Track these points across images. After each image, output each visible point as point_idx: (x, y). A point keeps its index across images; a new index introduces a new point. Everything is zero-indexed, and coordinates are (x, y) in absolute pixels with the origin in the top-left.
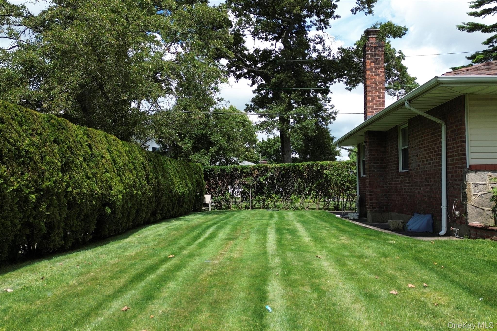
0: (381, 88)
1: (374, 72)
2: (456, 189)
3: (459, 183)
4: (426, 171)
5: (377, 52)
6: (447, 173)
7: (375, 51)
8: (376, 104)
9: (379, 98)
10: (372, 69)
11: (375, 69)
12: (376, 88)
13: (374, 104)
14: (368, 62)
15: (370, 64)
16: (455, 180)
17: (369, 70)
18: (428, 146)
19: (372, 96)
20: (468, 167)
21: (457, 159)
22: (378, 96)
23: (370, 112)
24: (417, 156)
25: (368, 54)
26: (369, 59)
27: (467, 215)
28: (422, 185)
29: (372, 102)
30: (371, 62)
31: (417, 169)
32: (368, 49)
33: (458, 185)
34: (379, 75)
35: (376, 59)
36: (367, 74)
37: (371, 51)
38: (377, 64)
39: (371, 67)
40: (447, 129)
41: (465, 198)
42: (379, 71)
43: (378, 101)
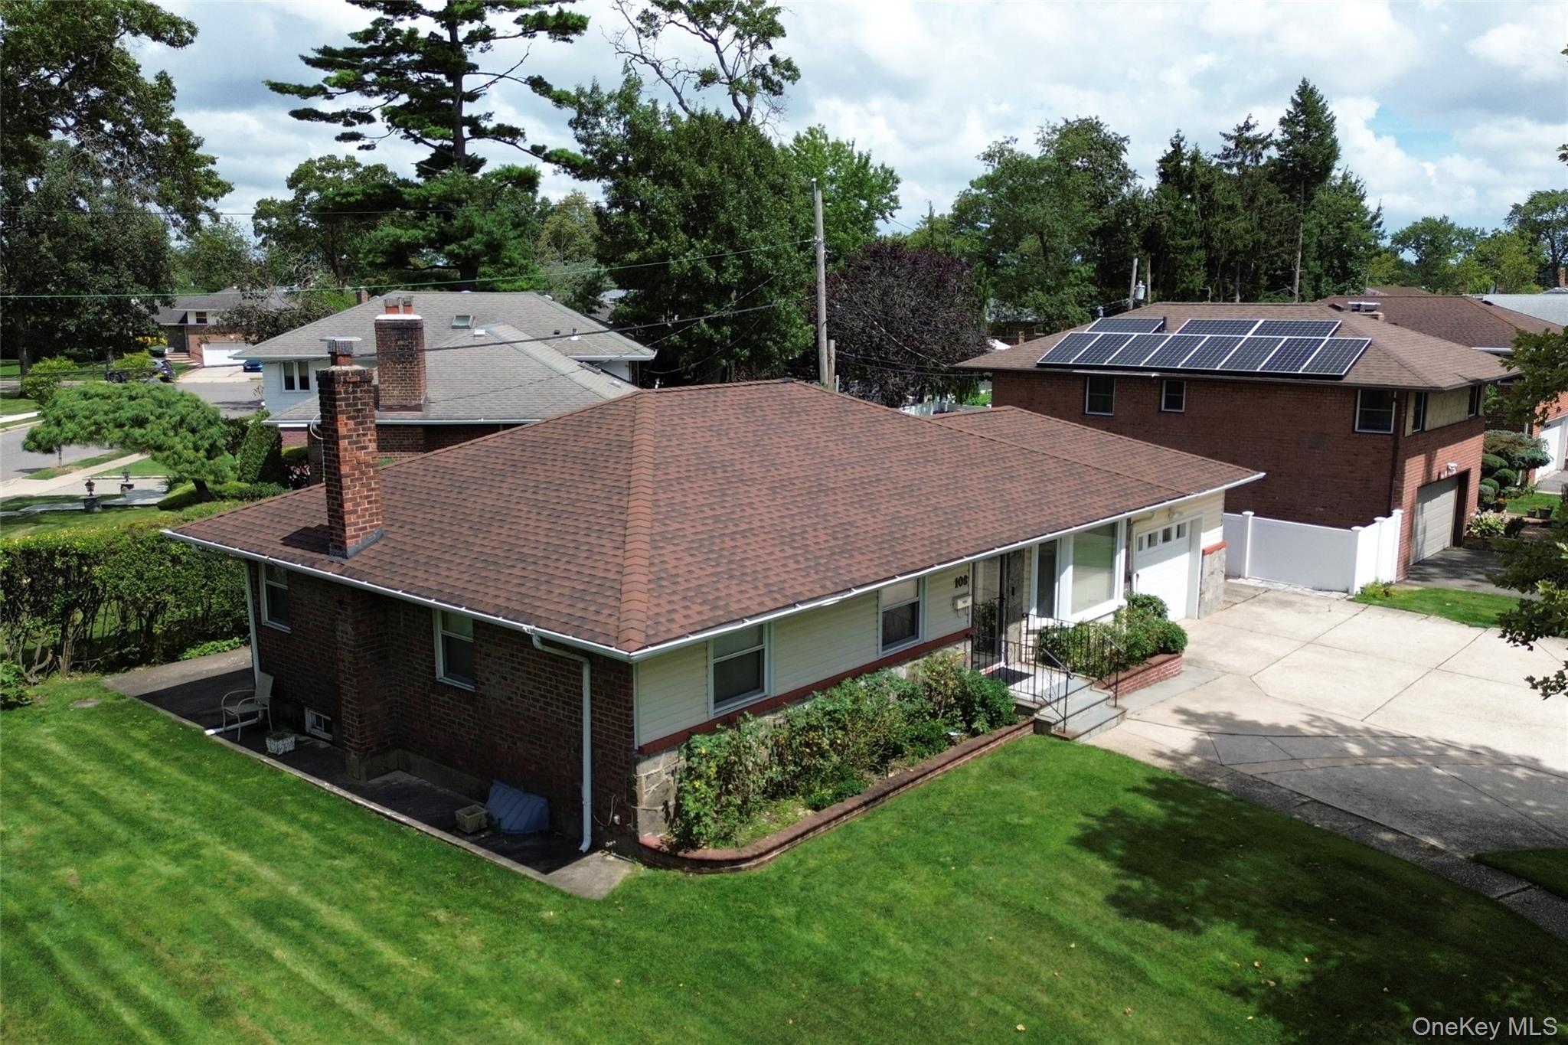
0: (371, 478)
1: (356, 443)
2: (613, 778)
3: (622, 771)
4: (534, 719)
5: (359, 395)
6: (593, 745)
7: (355, 392)
8: (364, 516)
9: (369, 503)
10: (350, 437)
11: (358, 435)
12: (362, 479)
13: (358, 517)
14: (342, 419)
15: (346, 424)
16: (612, 764)
17: (344, 437)
18: (535, 675)
19: (354, 499)
20: (636, 748)
21: (616, 732)
22: (367, 497)
23: (353, 537)
24: (505, 679)
25: (341, 400)
26: (342, 412)
27: (636, 826)
28: (521, 740)
29: (355, 512)
30: (348, 418)
31: (505, 703)
32: (340, 388)
33: (619, 774)
34: (365, 448)
35: (359, 411)
36: (341, 447)
37: (346, 392)
38: (362, 423)
39: (349, 430)
40: (592, 671)
41: (634, 799)
42: (366, 438)
43: (366, 510)
